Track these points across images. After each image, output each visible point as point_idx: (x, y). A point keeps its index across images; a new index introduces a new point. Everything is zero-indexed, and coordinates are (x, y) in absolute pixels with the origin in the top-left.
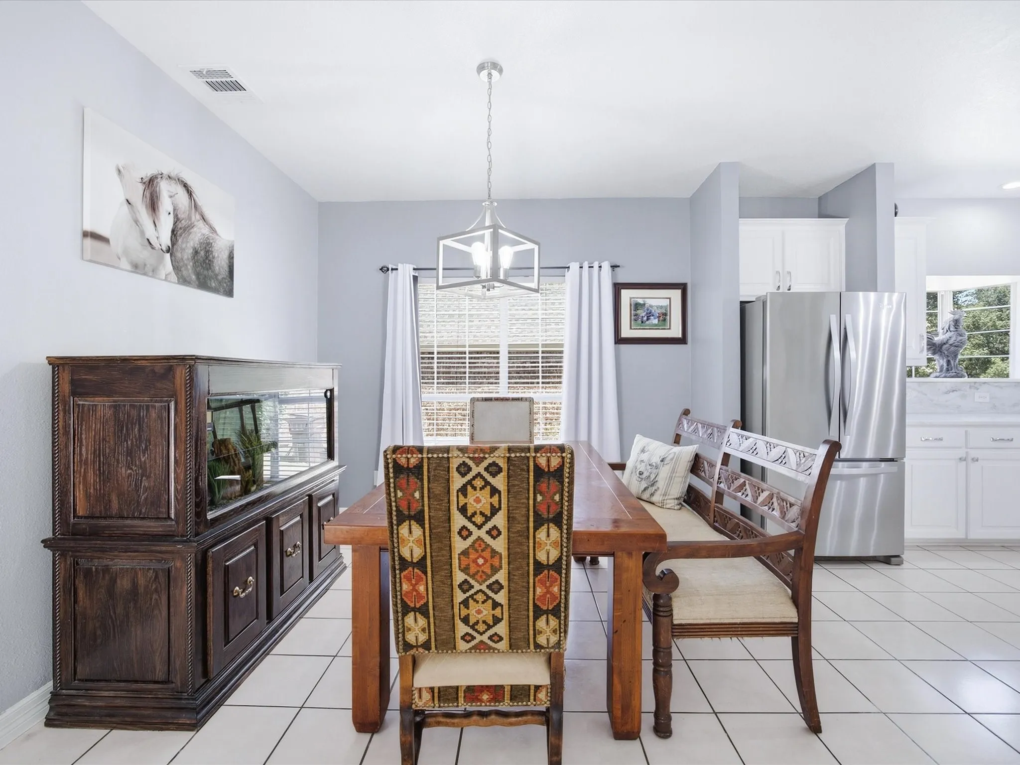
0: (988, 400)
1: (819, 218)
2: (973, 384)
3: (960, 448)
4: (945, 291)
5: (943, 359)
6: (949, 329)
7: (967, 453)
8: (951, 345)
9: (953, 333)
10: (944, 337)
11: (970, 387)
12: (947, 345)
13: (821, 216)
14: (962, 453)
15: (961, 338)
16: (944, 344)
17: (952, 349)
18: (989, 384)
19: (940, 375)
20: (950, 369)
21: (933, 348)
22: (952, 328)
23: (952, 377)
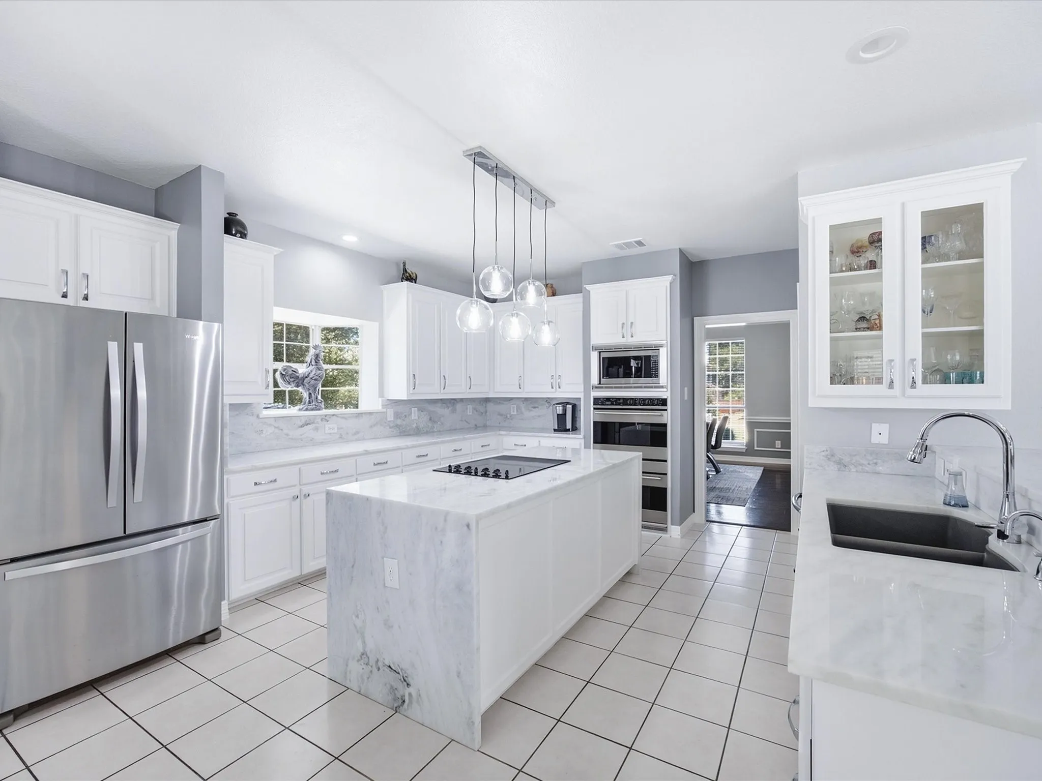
0: (335, 431)
1: (155, 216)
2: (324, 417)
3: (295, 486)
4: (315, 326)
5: (306, 392)
6: (311, 362)
7: (301, 490)
8: (311, 378)
9: (314, 367)
10: (307, 370)
11: (322, 420)
12: (309, 378)
13: (158, 215)
14: (295, 491)
15: (319, 372)
16: (306, 377)
17: (312, 382)
18: (337, 417)
19: (302, 408)
20: (311, 401)
21: (296, 381)
22: (313, 363)
23: (312, 410)
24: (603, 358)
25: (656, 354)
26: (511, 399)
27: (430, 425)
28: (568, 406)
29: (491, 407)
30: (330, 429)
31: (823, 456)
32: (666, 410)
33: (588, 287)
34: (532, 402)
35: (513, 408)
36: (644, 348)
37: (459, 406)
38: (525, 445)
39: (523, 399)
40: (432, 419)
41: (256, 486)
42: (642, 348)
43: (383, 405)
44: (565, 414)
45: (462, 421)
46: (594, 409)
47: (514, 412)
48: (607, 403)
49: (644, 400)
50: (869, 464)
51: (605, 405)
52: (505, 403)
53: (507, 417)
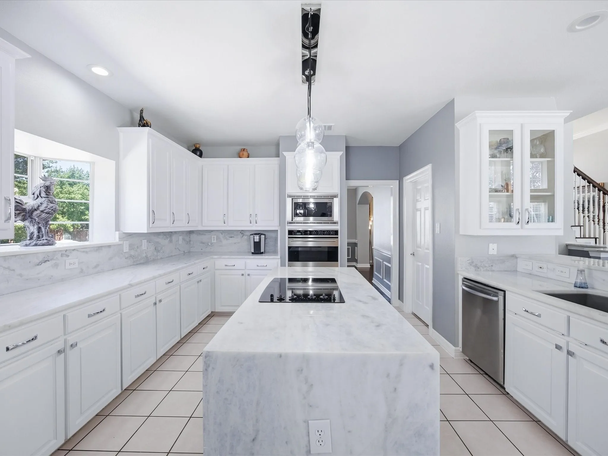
0: (76, 266)
2: (64, 252)
3: (58, 338)
4: (35, 157)
5: (34, 226)
6: (40, 194)
7: (66, 341)
8: (42, 211)
9: (44, 199)
10: (35, 202)
11: (62, 255)
12: (38, 212)
14: (59, 345)
15: (52, 205)
16: (35, 210)
17: (43, 215)
18: (78, 251)
19: (30, 243)
20: (41, 236)
21: (23, 214)
22: (43, 194)
23: (43, 245)
24: (294, 203)
25: (331, 202)
26: (212, 231)
27: (155, 253)
28: (262, 236)
29: (194, 237)
30: (70, 264)
31: (468, 263)
32: (338, 238)
33: (285, 153)
34: (230, 233)
35: (214, 238)
36: (324, 197)
37: (174, 238)
38: (234, 265)
39: (221, 232)
40: (157, 249)
41: (9, 352)
42: (322, 197)
43: (119, 238)
44: (260, 242)
45: (176, 249)
46: (289, 238)
47: (214, 240)
48: (298, 234)
49: (324, 231)
50: (489, 266)
51: (297, 235)
52: (206, 234)
53: (208, 244)
